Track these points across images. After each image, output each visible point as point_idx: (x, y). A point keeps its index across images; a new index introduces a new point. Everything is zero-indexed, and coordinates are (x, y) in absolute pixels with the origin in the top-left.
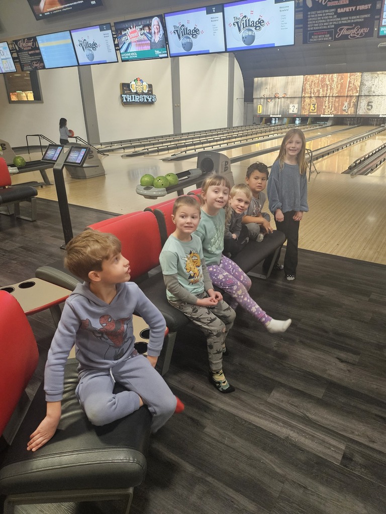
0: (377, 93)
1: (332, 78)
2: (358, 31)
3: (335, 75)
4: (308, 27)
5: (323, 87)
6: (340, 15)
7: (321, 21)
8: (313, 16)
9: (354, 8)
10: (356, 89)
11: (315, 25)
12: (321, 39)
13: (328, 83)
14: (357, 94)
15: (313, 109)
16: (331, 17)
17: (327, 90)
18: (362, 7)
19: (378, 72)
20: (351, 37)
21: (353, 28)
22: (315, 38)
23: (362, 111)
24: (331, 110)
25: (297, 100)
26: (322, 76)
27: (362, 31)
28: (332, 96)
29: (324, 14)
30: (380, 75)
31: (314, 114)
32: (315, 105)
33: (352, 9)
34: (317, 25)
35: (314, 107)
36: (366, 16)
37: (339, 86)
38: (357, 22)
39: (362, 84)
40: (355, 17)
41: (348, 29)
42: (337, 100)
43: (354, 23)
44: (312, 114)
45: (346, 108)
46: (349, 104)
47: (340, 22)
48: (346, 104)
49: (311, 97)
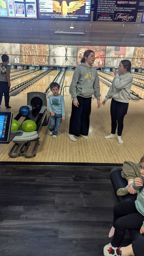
0: (57, 55)
1: (35, 46)
2: (128, 17)
3: (36, 45)
4: (97, 10)
5: (31, 51)
6: (118, 6)
7: (106, 8)
8: (101, 3)
9: (127, 2)
10: (47, 52)
11: (102, 9)
12: (105, 19)
13: (33, 49)
14: (48, 55)
15: (28, 61)
16: (113, 6)
17: (33, 52)
18: (131, 3)
19: (56, 45)
20: (123, 20)
21: (125, 15)
22: (101, 18)
23: (52, 63)
24: (37, 62)
25: (18, 57)
26: (29, 45)
27: (130, 17)
28: (36, 56)
29: (109, 3)
30: (57, 47)
31: (29, 64)
32: (28, 59)
33: (126, 3)
34: (103, 10)
35: (28, 60)
36: (133, 8)
37: (39, 50)
38: (128, 12)
39: (50, 50)
40: (127, 8)
41: (122, 15)
42: (39, 57)
43: (126, 12)
44: (27, 64)
45: (44, 62)
46: (45, 60)
47: (118, 10)
48: (44, 60)
49: (25, 55)
